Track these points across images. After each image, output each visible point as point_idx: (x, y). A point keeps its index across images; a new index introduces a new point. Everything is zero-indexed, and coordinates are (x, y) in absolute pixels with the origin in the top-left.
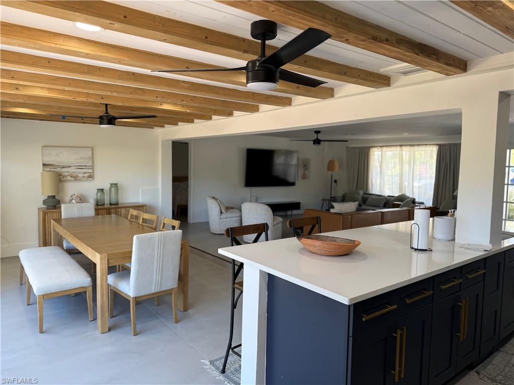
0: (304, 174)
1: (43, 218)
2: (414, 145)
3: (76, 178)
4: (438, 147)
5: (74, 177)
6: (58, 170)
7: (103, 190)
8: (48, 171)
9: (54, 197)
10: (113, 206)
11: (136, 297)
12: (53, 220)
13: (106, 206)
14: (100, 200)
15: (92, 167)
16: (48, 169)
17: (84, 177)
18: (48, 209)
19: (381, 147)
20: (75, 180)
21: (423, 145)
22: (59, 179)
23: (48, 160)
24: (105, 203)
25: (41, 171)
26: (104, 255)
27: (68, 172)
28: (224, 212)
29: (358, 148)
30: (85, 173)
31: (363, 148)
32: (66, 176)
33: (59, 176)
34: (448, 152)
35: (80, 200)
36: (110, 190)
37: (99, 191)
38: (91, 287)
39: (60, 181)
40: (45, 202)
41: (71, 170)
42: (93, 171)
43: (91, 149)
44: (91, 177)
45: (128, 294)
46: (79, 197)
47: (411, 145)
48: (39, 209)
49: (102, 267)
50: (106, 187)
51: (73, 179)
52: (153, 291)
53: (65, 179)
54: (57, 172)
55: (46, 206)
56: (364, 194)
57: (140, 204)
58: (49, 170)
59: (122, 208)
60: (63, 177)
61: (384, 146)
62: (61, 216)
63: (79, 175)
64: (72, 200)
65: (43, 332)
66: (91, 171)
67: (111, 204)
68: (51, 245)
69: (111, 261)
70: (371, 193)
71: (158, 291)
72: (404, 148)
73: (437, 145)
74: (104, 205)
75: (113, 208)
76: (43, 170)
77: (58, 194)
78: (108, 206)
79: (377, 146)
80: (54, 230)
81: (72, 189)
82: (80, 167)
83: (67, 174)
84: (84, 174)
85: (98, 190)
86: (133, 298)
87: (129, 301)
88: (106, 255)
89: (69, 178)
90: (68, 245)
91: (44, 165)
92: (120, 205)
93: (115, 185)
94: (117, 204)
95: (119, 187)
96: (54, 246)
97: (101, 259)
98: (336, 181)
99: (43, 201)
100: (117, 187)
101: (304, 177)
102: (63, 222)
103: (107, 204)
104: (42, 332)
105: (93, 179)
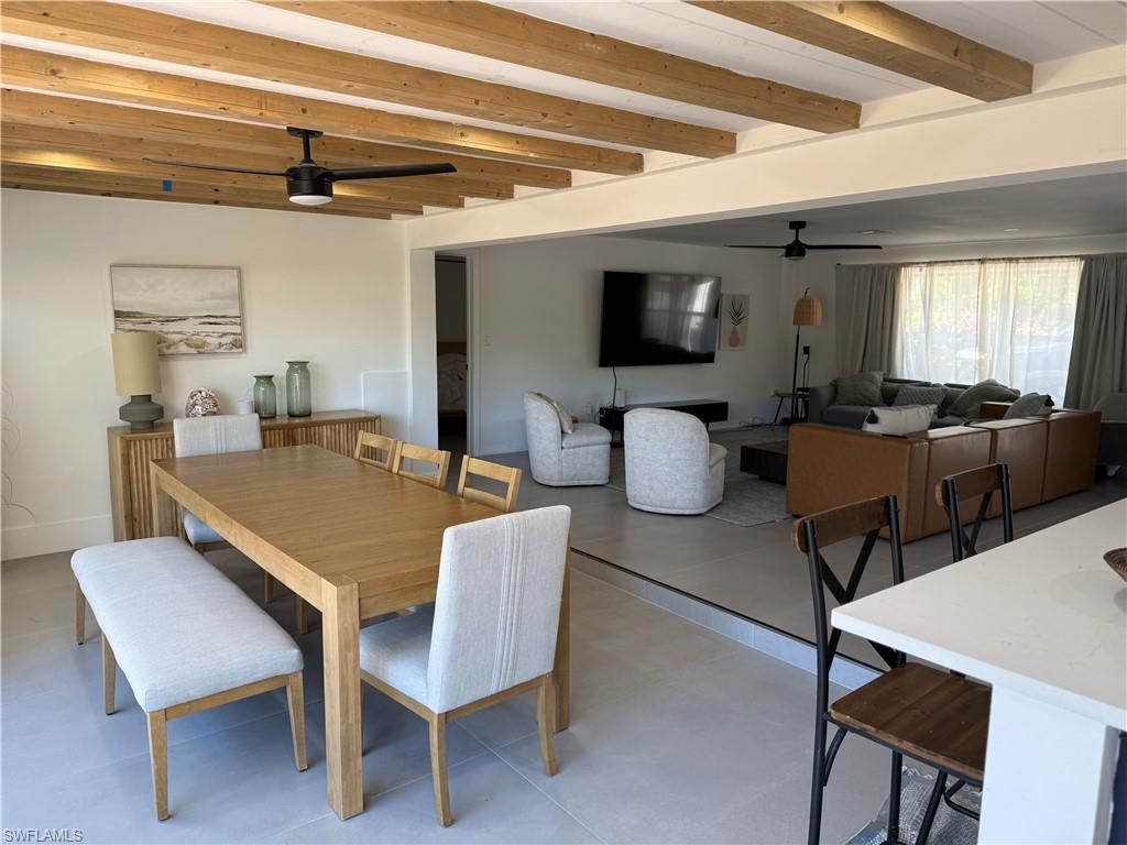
0: (734, 332)
1: (123, 455)
2: (1017, 260)
3: (200, 349)
4: (1083, 262)
5: (197, 347)
6: (156, 327)
7: (271, 377)
8: (131, 331)
9: (148, 398)
10: (297, 421)
11: (446, 713)
12: (154, 461)
13: (280, 421)
14: (264, 403)
15: (240, 319)
16: (129, 326)
17: (220, 345)
18: (133, 430)
19: (929, 264)
20: (200, 353)
21: (1043, 258)
22: (159, 352)
23: (129, 302)
24: (278, 413)
25: (112, 330)
26: (348, 587)
27: (180, 333)
28: (570, 432)
29: (867, 267)
30: (225, 334)
31: (882, 266)
32: (175, 344)
33: (159, 343)
34: (1112, 275)
35: (215, 405)
36: (289, 378)
37: (262, 381)
38: (300, 676)
39: (162, 356)
40: (124, 412)
41: (189, 327)
42: (244, 329)
43: (235, 272)
44: (239, 345)
45: (423, 701)
46: (210, 397)
47: (1010, 260)
48: (110, 430)
49: (343, 623)
50: (279, 370)
51: (193, 351)
52: (493, 690)
53: (172, 351)
54: (154, 333)
55: (129, 423)
56: (885, 380)
57: (363, 415)
58: (133, 328)
59: (321, 424)
60: (169, 348)
61: (936, 262)
62: (172, 448)
63: (208, 340)
64: (194, 405)
65: (169, 817)
66: (237, 329)
67: (291, 415)
68: (152, 536)
69: (369, 603)
70: (899, 377)
71: (506, 688)
72: (991, 268)
73: (1081, 257)
74: (273, 417)
75: (301, 425)
76: (116, 328)
77: (159, 390)
78: (285, 421)
79: (918, 263)
80: (160, 491)
81: (191, 377)
82: (211, 320)
83: (176, 337)
84: (221, 336)
85: (258, 378)
86: (439, 715)
87: (426, 724)
88: (355, 585)
89: (183, 348)
90: (198, 530)
91: (118, 314)
92: (314, 418)
93: (300, 367)
94: (309, 415)
95: (311, 371)
96: (161, 536)
97: (342, 600)
98: (807, 350)
99: (121, 409)
100: (306, 371)
101: (734, 341)
102: (179, 469)
103: (282, 416)
104: (165, 815)
105: (245, 351)
